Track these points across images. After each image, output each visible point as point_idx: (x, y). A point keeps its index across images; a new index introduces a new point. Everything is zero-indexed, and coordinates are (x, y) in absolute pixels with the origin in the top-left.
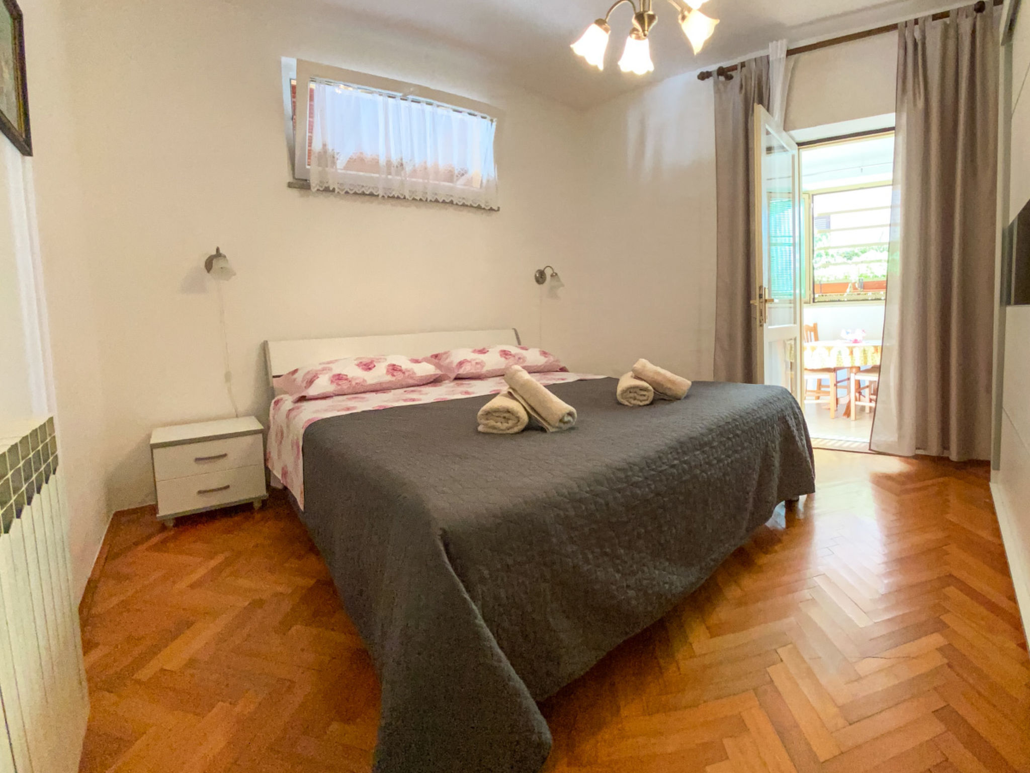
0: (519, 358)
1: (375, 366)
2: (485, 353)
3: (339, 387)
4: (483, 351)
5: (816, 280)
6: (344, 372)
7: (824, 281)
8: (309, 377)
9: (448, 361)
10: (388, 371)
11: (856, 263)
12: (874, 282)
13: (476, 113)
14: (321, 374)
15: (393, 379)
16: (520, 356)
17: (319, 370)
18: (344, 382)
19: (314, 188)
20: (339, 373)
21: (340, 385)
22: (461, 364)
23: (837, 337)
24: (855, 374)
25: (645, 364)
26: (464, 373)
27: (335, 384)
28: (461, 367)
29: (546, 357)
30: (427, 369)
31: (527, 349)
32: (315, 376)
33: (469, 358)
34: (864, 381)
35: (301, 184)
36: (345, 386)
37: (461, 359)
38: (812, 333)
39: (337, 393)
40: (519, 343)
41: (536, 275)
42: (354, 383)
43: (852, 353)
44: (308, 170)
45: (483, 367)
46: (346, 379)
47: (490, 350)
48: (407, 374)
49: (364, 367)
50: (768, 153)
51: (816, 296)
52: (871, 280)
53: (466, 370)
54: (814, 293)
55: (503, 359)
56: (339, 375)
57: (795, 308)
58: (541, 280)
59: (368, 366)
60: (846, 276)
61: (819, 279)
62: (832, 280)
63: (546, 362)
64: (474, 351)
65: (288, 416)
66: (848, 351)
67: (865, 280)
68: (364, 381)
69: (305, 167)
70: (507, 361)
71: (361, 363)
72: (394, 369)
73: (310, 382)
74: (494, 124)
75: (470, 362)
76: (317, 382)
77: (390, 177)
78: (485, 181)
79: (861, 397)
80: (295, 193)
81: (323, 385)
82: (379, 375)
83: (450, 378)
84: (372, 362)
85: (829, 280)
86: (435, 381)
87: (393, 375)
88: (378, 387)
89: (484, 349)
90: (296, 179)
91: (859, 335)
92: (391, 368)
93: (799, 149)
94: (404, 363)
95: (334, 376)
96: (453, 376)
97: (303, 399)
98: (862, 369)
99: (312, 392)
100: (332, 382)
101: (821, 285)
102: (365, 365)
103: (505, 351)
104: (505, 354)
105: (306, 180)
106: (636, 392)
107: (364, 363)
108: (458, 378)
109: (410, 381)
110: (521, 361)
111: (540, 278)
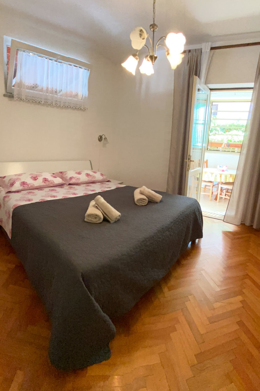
0: (93, 177)
1: (38, 178)
2: (80, 174)
3: (24, 188)
4: (79, 173)
5: (209, 140)
6: (26, 181)
7: (213, 141)
8: (11, 181)
10: (43, 181)
11: (227, 135)
12: (234, 144)
13: (82, 67)
14: (16, 181)
15: (45, 184)
16: (93, 176)
17: (15, 179)
18: (26, 185)
19: (15, 98)
20: (24, 181)
21: (24, 187)
22: (71, 178)
23: (215, 167)
24: (221, 184)
26: (72, 182)
27: (22, 186)
28: (71, 180)
29: (103, 176)
30: (58, 180)
31: (96, 173)
32: (14, 182)
33: (74, 176)
34: (224, 188)
35: (9, 95)
36: (26, 187)
37: (71, 176)
38: (205, 164)
39: (23, 189)
40: (92, 169)
41: (98, 138)
42: (30, 186)
43: (221, 176)
44: (14, 89)
45: (79, 180)
46: (27, 184)
47: (82, 173)
48: (50, 182)
49: (33, 179)
50: (198, 91)
51: (209, 147)
52: (233, 143)
53: (73, 181)
54: (208, 146)
55: (87, 177)
56: (24, 182)
58: (101, 140)
59: (35, 179)
60: (222, 140)
61: (211, 140)
62: (216, 141)
63: (103, 178)
64: (76, 173)
65: (4, 199)
66: (219, 175)
67: (230, 143)
68: (34, 185)
69: (11, 87)
70: (88, 178)
72: (45, 180)
73: (12, 185)
74: (89, 72)
75: (75, 178)
76: (15, 185)
77: (47, 94)
78: (84, 96)
79: (222, 192)
80: (6, 99)
81: (17, 186)
82: (39, 182)
83: (67, 184)
84: (36, 177)
85: (215, 141)
86: (61, 185)
87: (45, 183)
88: (39, 187)
89: (80, 172)
90: (7, 93)
91: (224, 168)
92: (44, 180)
93: (210, 91)
94: (50, 178)
95: (22, 183)
96: (68, 184)
97: (10, 192)
98: (223, 183)
99: (13, 189)
100: (21, 185)
101: (211, 143)
102: (34, 178)
103: (87, 174)
104: (88, 175)
105: (11, 93)
107: (33, 177)
108: (70, 184)
109: (51, 185)
110: (94, 178)
111: (100, 139)
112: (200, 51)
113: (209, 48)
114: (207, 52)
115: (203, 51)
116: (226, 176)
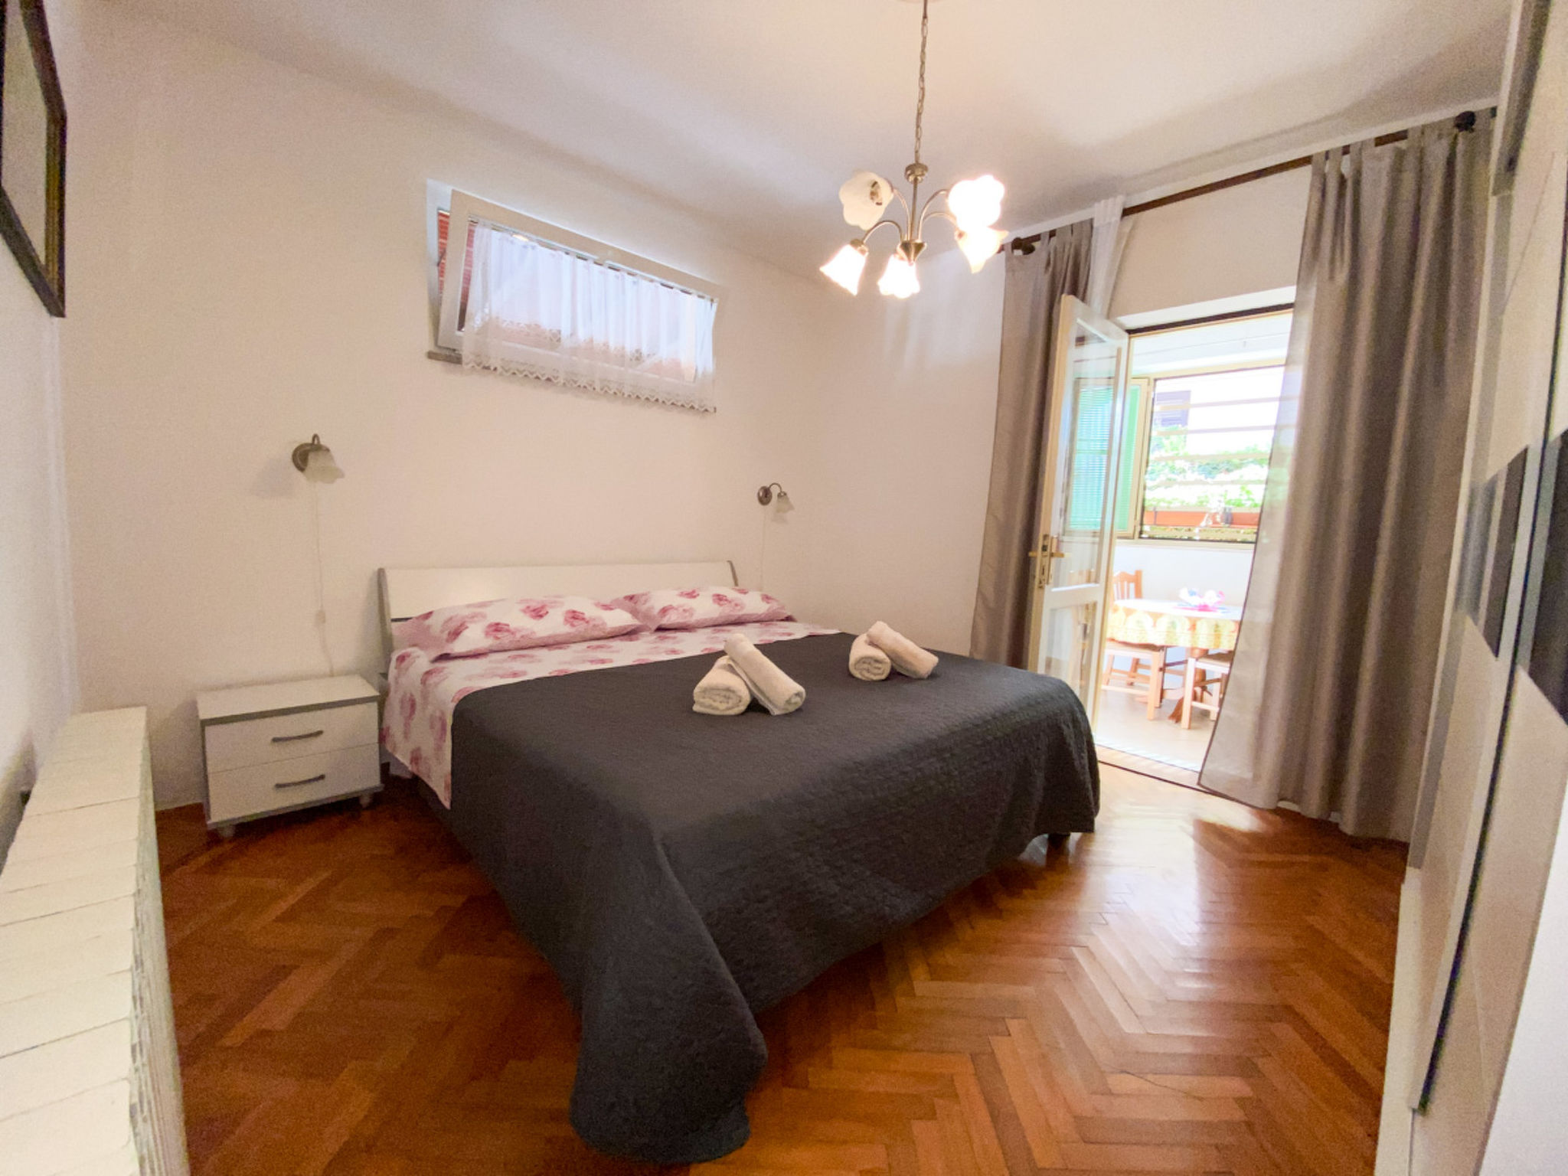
0: (737, 605)
1: (547, 612)
2: (695, 597)
3: (498, 642)
4: (692, 595)
5: (1147, 504)
6: (503, 621)
7: (1162, 506)
8: (453, 625)
9: (648, 605)
10: (566, 620)
12: (1240, 513)
13: (690, 291)
14: (471, 622)
15: (573, 630)
16: (737, 601)
17: (467, 617)
18: (506, 634)
19: (467, 362)
20: (497, 621)
21: (497, 638)
22: (664, 611)
23: (1172, 596)
24: (1197, 660)
25: (883, 630)
26: (669, 623)
27: (492, 638)
28: (665, 616)
29: (767, 602)
30: (620, 618)
31: (745, 593)
32: (462, 625)
33: (675, 605)
34: (1213, 672)
35: (449, 356)
36: (506, 639)
37: (666, 604)
38: (1132, 585)
39: (494, 649)
40: (736, 584)
41: (758, 493)
42: (518, 636)
43: (1193, 627)
44: (460, 337)
45: (692, 615)
46: (508, 631)
47: (700, 593)
48: (592, 623)
49: (533, 613)
51: (1146, 528)
53: (672, 619)
54: (1142, 524)
55: (717, 607)
56: (498, 624)
57: (1101, 543)
58: (765, 499)
59: (538, 613)
60: (1202, 502)
61: (1154, 503)
62: (1174, 507)
63: (768, 610)
64: (682, 594)
65: (424, 681)
66: (1188, 624)
67: (1232, 510)
68: (533, 633)
69: (454, 332)
70: (721, 610)
71: (528, 607)
72: (574, 616)
73: (455, 634)
74: (715, 305)
75: (676, 609)
76: (466, 633)
79: (1205, 694)
80: (438, 366)
81: (473, 637)
82: (553, 624)
83: (650, 629)
84: (543, 607)
85: (1170, 506)
86: (630, 634)
87: (573, 625)
88: (551, 641)
89: (694, 592)
90: (440, 347)
91: (1211, 598)
92: (571, 615)
94: (589, 608)
95: (490, 626)
96: (654, 627)
97: (445, 657)
98: (1210, 653)
99: (458, 647)
100: (487, 634)
101: (1156, 512)
102: (534, 610)
103: (718, 595)
104: (719, 599)
105: (454, 350)
106: (870, 663)
107: (532, 608)
108: (660, 629)
109: (596, 633)
110: (739, 608)
111: (765, 496)
112: (1087, 228)
113: (1119, 212)
114: (1109, 224)
115: (1095, 225)
116: (1217, 626)
